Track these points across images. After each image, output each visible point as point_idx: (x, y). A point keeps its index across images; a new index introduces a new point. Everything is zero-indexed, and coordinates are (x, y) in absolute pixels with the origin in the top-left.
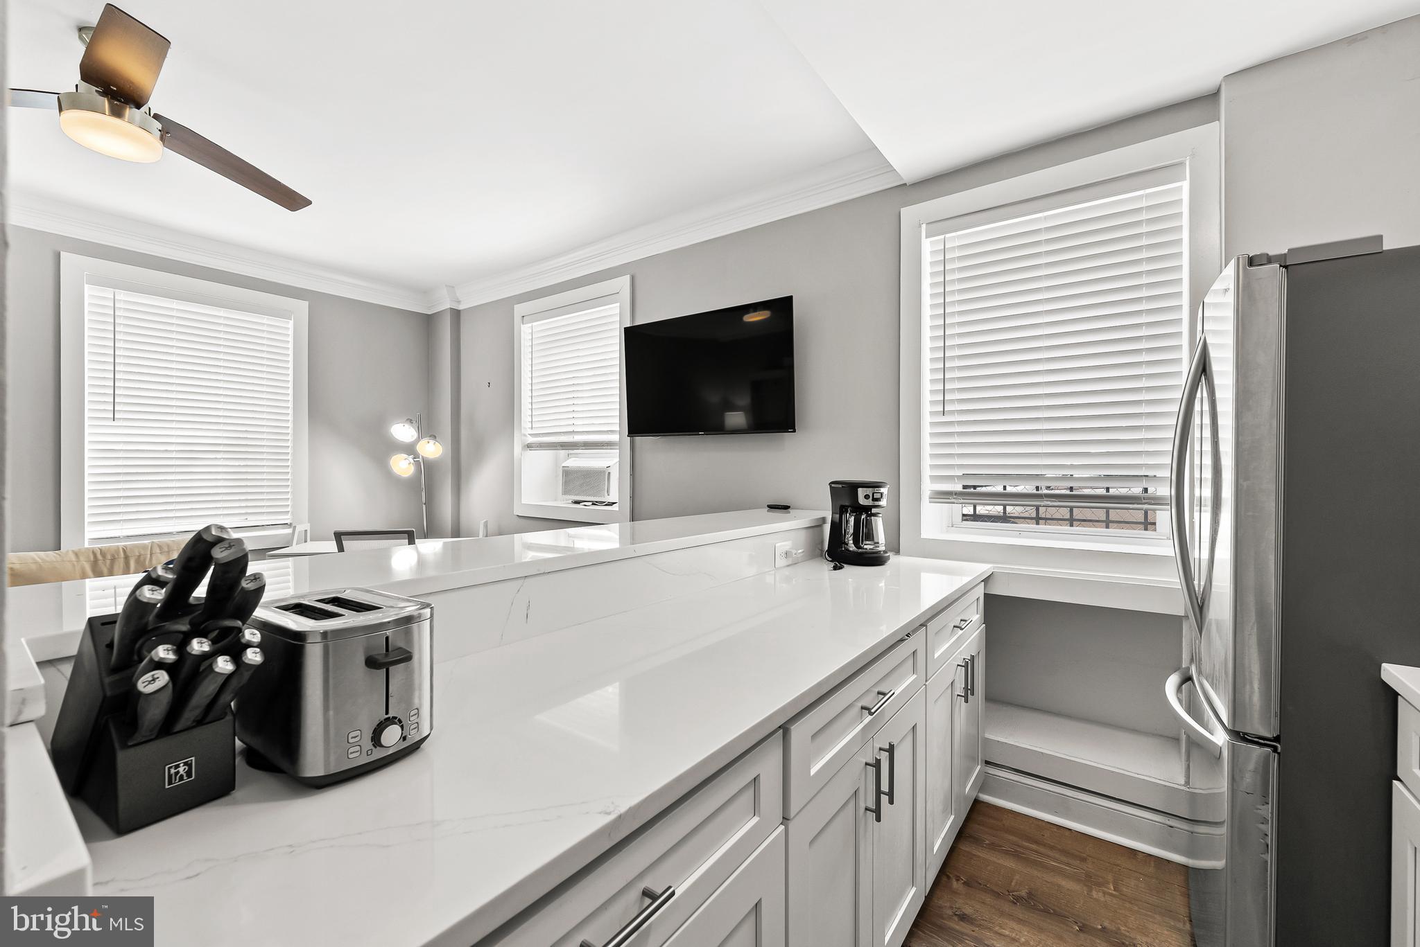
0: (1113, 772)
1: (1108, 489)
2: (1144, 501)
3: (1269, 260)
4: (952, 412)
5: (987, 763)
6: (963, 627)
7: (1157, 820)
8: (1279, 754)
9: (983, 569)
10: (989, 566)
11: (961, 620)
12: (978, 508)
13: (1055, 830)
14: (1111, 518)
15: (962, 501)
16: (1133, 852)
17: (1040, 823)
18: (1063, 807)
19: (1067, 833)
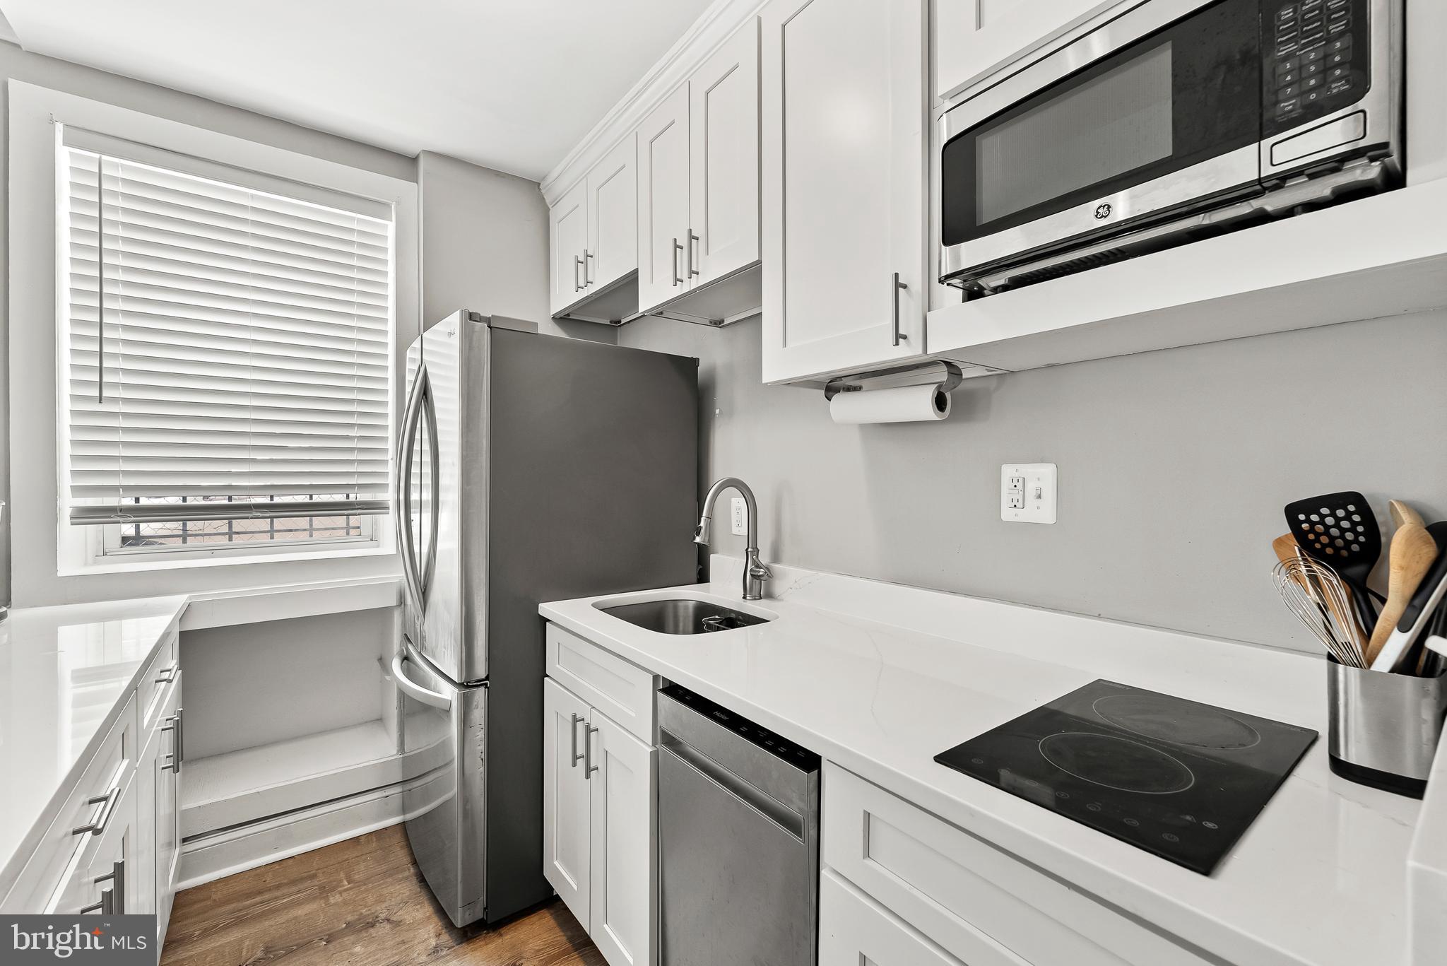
0: (335, 774)
1: (272, 497)
2: (357, 507)
3: (481, 319)
4: (114, 400)
5: (185, 840)
6: (171, 678)
7: (376, 797)
8: (488, 688)
9: (180, 600)
10: (186, 596)
11: (161, 672)
12: (142, 526)
13: (277, 867)
14: (314, 526)
15: (133, 519)
16: (356, 840)
17: (258, 871)
18: (286, 838)
19: (291, 861)
